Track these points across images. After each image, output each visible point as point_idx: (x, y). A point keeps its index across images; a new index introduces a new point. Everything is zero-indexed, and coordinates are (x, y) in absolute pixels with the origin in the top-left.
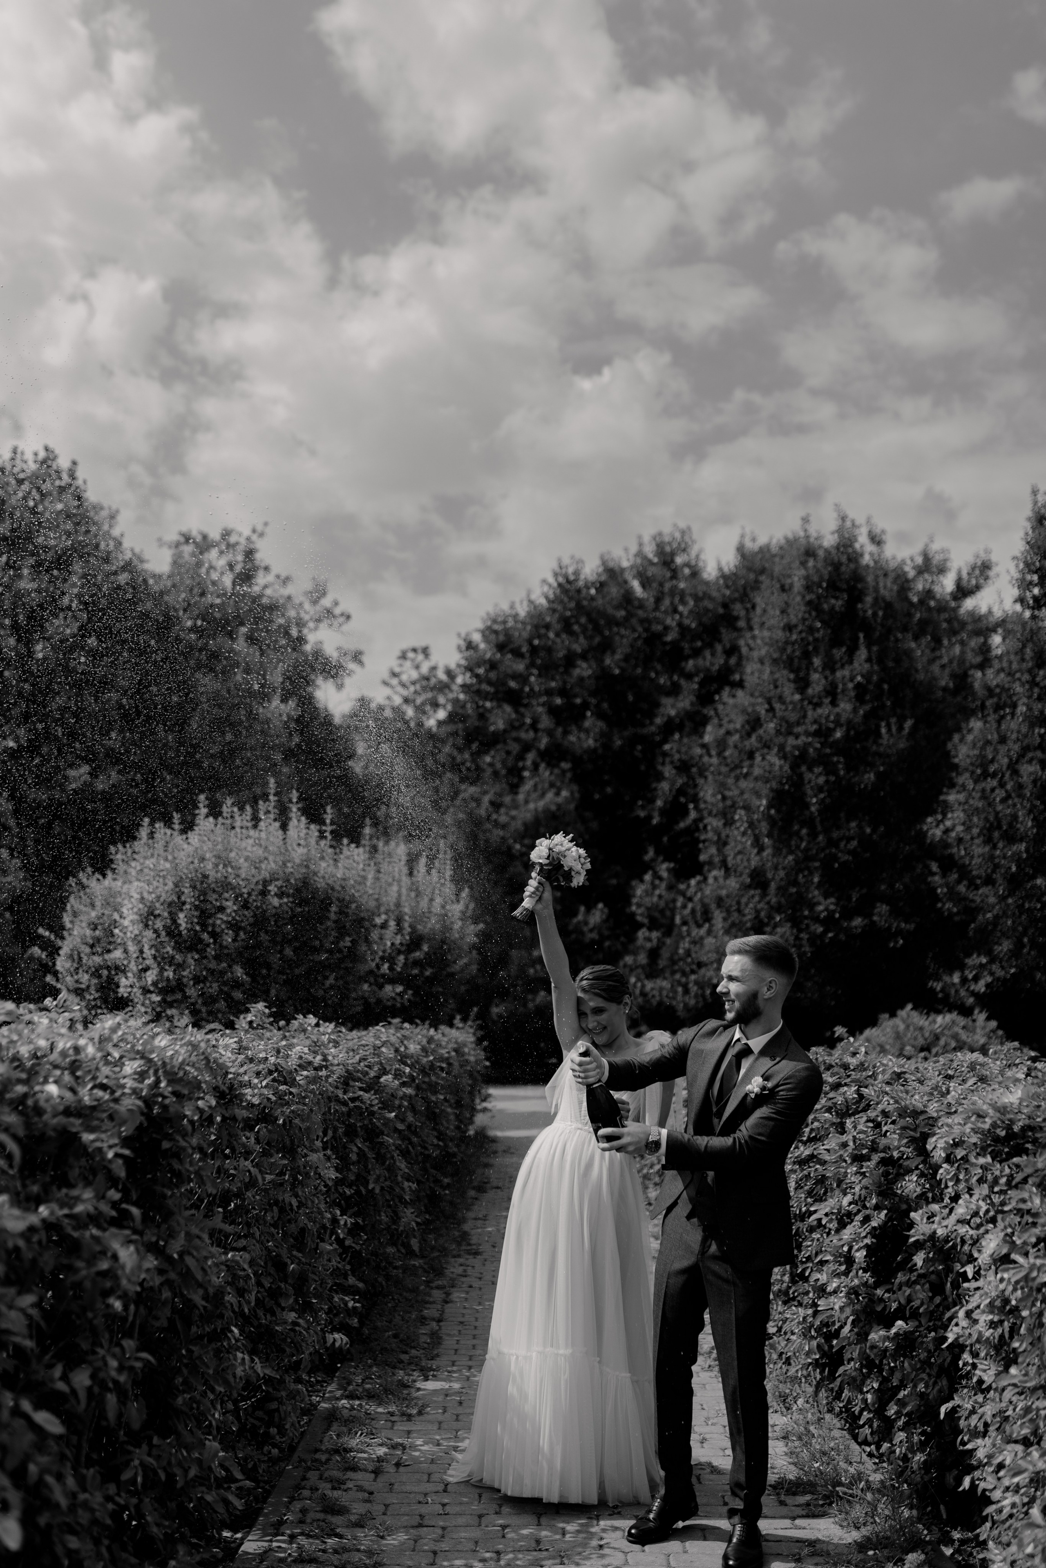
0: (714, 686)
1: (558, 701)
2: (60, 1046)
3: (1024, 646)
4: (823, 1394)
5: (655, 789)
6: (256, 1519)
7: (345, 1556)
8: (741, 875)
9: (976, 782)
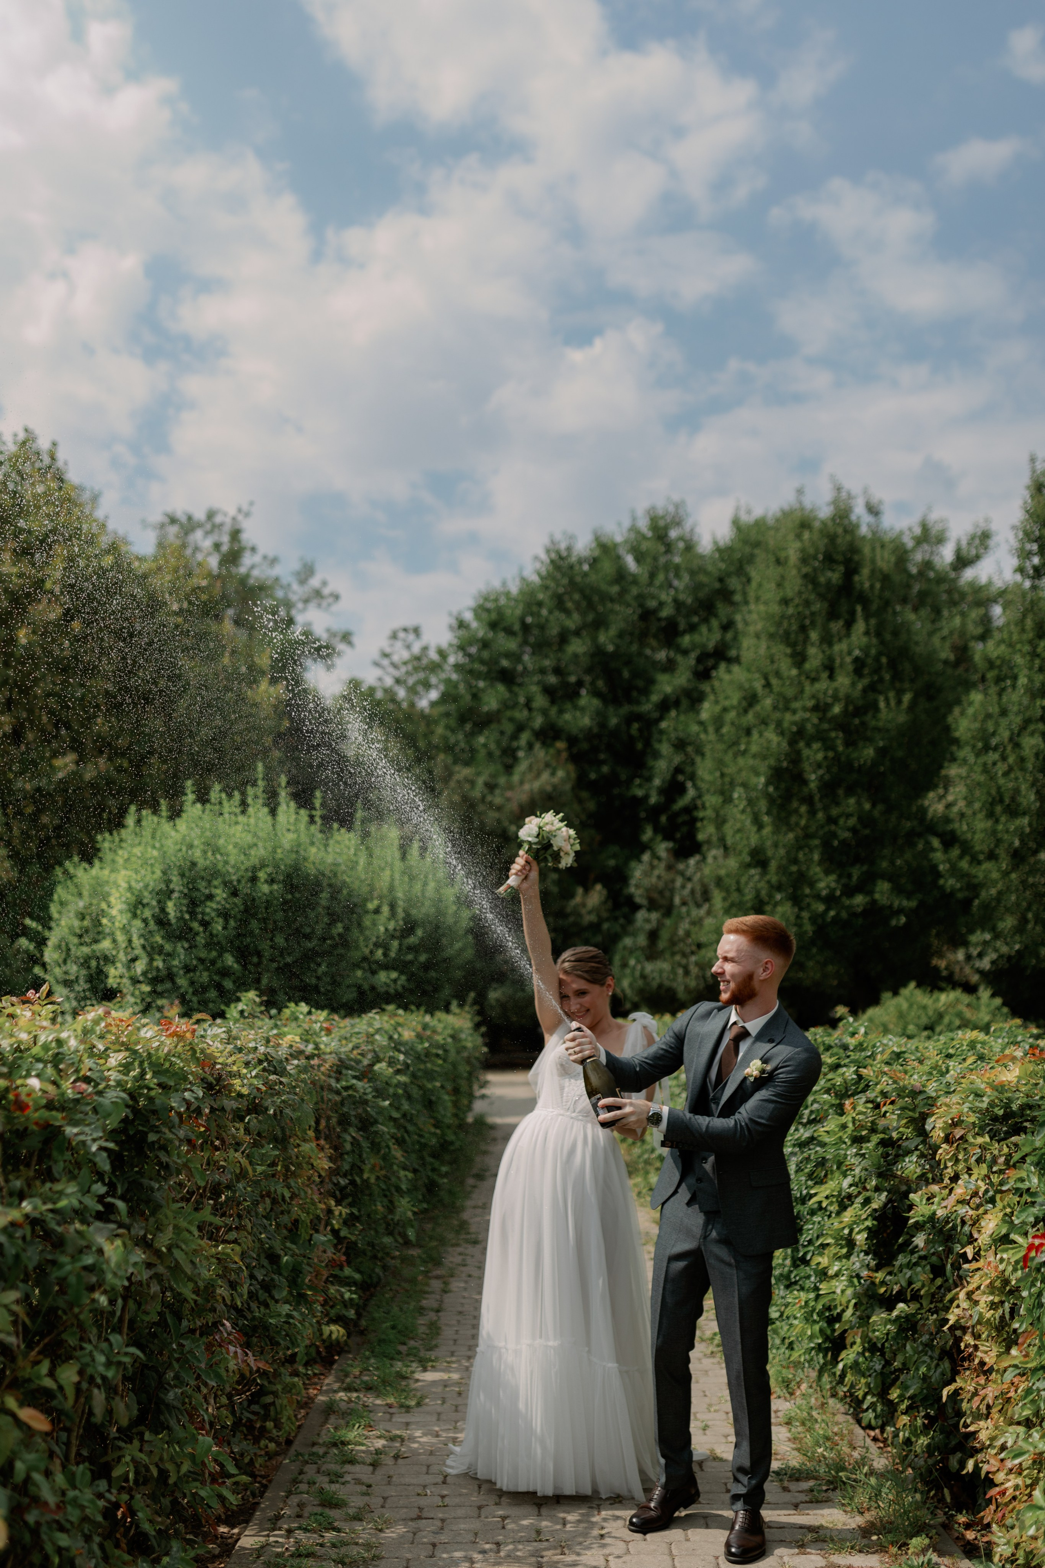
0: (710, 662)
1: (552, 679)
2: (42, 1039)
3: (1024, 616)
4: (826, 1378)
5: (652, 768)
6: (252, 1514)
7: (343, 1550)
8: (740, 853)
9: (978, 755)
